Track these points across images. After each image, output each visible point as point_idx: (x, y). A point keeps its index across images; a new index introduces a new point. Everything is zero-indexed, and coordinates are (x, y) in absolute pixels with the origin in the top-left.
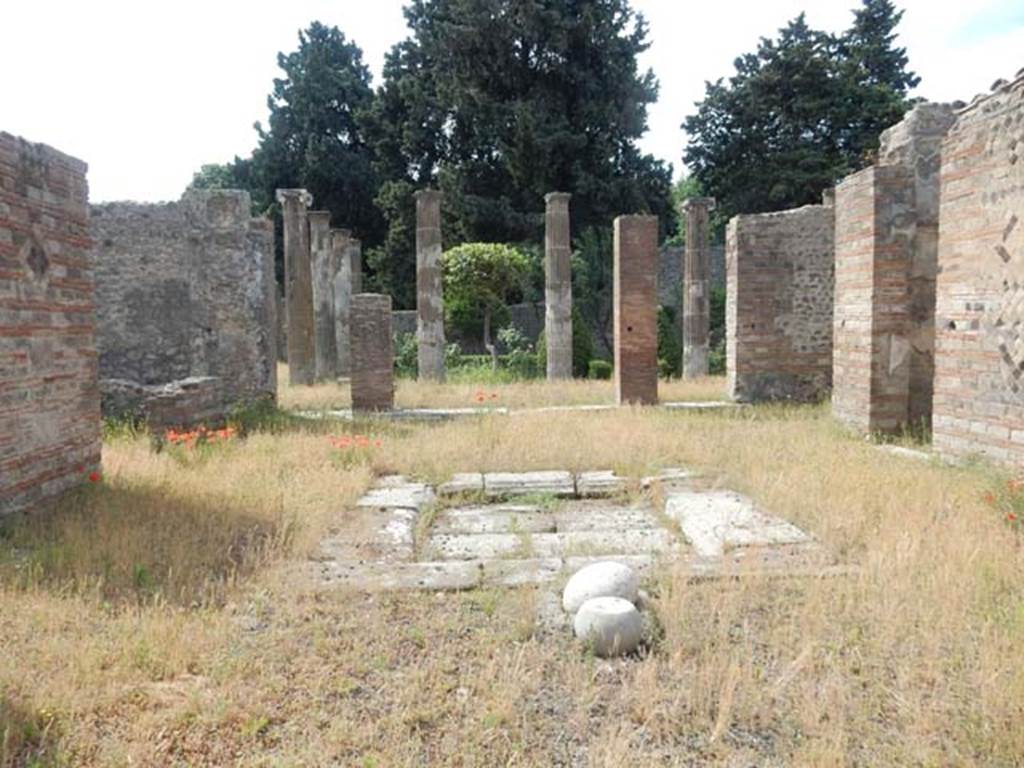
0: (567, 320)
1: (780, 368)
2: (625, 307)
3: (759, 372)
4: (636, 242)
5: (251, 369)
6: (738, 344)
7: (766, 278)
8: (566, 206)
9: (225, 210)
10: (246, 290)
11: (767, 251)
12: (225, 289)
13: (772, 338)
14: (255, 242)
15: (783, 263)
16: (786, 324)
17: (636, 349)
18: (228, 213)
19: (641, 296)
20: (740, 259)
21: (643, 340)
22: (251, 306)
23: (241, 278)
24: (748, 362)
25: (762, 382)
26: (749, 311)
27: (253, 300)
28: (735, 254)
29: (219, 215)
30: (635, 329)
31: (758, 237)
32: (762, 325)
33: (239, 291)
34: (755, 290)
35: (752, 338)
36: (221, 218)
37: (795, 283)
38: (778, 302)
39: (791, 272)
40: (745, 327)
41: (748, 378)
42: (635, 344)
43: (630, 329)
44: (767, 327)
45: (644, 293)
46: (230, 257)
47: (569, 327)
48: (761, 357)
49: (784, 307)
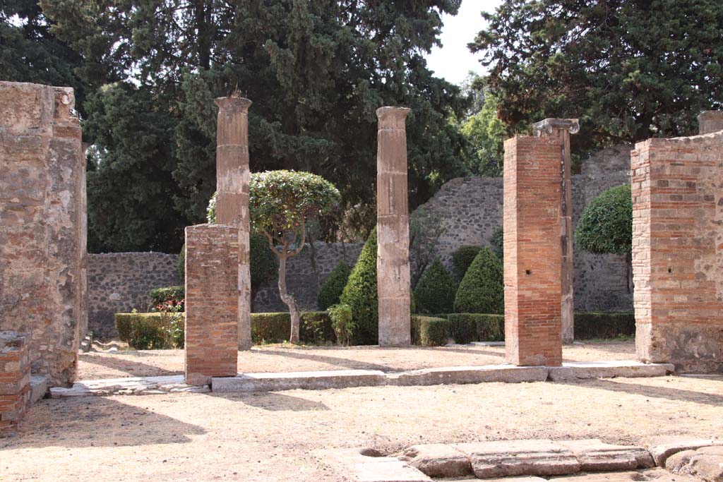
0: (405, 263)
1: (703, 320)
3: (677, 324)
4: (536, 166)
5: (50, 322)
6: (653, 291)
7: (684, 213)
8: (402, 123)
9: (17, 109)
10: (46, 216)
11: (683, 182)
12: (17, 213)
13: (692, 284)
14: (65, 152)
15: (702, 195)
16: (707, 268)
17: (536, 296)
18: (22, 114)
19: (541, 233)
20: (653, 190)
21: (546, 286)
22: (54, 238)
23: (41, 201)
24: (665, 312)
25: (683, 336)
26: (665, 251)
27: (57, 229)
28: (647, 184)
29: (8, 115)
30: (534, 271)
31: (673, 164)
32: (681, 270)
33: (37, 218)
34: (671, 227)
35: (669, 284)
36: (13, 120)
37: (716, 219)
38: (698, 241)
39: (713, 206)
40: (662, 269)
41: (665, 332)
42: (534, 290)
43: (528, 272)
44: (686, 271)
45: (544, 229)
46: (24, 173)
47: (406, 272)
48: (679, 307)
49: (704, 247)
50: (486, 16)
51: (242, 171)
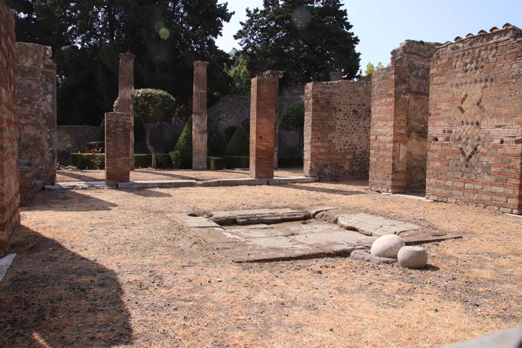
0: (205, 132)
1: (330, 159)
2: (259, 126)
3: (321, 161)
4: (265, 91)
5: (43, 155)
6: (312, 147)
7: (325, 115)
8: (205, 69)
9: (26, 55)
10: (40, 106)
11: (325, 101)
12: (27, 105)
13: (326, 144)
14: (49, 77)
15: (332, 107)
16: (333, 137)
17: (264, 148)
18: (29, 58)
19: (267, 120)
20: (313, 104)
21: (267, 144)
22: (44, 117)
23: (38, 99)
24: (315, 156)
25: (322, 166)
26: (317, 130)
27: (45, 113)
28: (311, 101)
29: (22, 58)
30: (263, 137)
31: (322, 93)
32: (323, 138)
33: (36, 107)
34: (320, 120)
35: (318, 144)
36: (24, 61)
37: (337, 117)
38: (330, 126)
39: (336, 112)
40: (315, 138)
41: (316, 164)
42: (263, 145)
43: (261, 138)
44: (325, 139)
45: (268, 119)
46: (30, 86)
47: (206, 136)
48: (321, 154)
49: (332, 129)
50: (242, 24)
51: (131, 88)
